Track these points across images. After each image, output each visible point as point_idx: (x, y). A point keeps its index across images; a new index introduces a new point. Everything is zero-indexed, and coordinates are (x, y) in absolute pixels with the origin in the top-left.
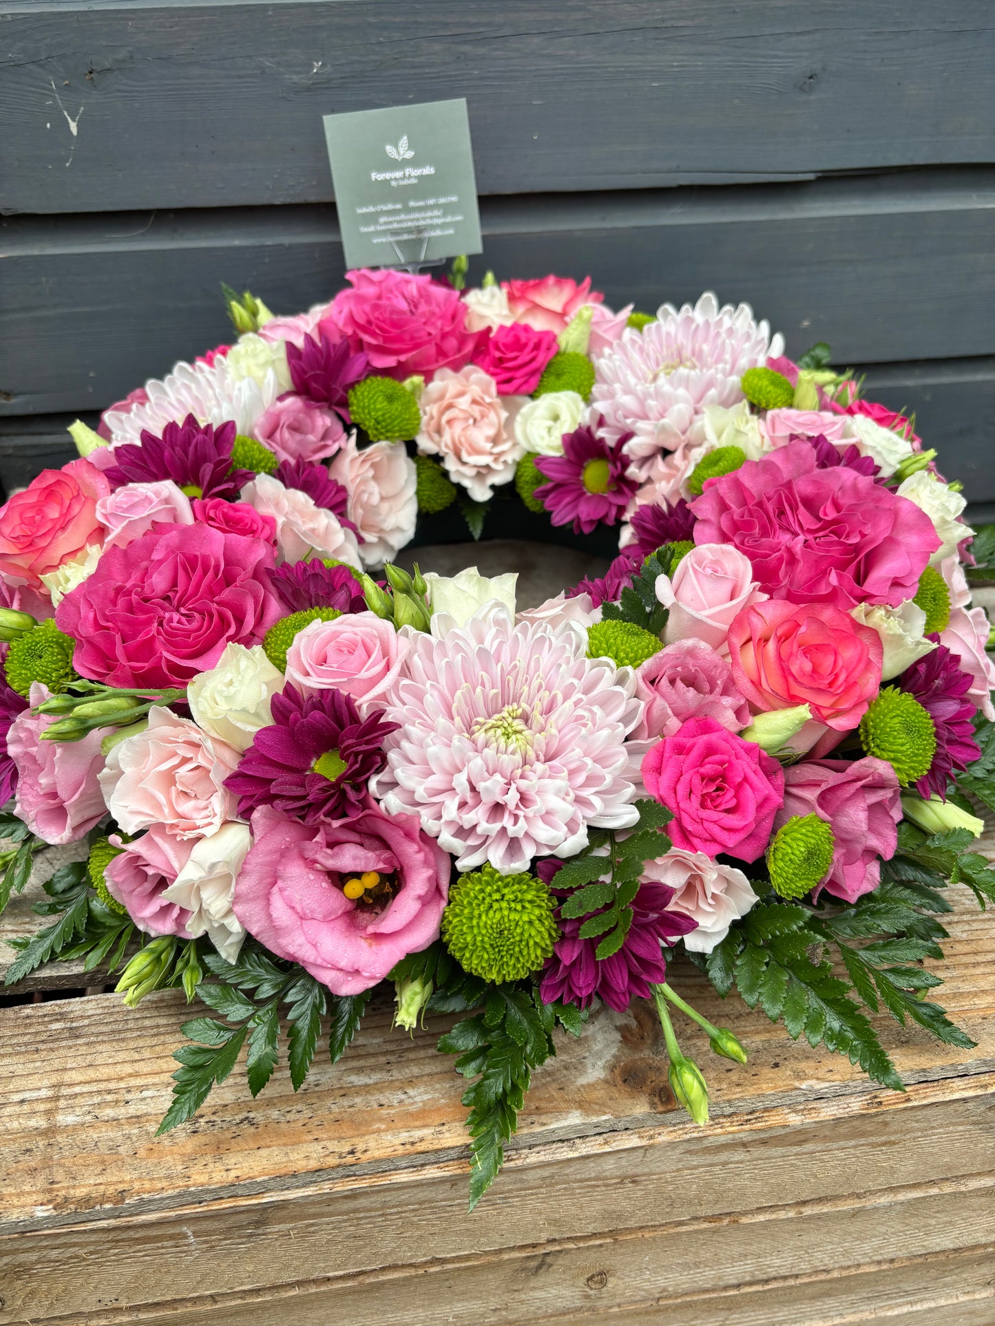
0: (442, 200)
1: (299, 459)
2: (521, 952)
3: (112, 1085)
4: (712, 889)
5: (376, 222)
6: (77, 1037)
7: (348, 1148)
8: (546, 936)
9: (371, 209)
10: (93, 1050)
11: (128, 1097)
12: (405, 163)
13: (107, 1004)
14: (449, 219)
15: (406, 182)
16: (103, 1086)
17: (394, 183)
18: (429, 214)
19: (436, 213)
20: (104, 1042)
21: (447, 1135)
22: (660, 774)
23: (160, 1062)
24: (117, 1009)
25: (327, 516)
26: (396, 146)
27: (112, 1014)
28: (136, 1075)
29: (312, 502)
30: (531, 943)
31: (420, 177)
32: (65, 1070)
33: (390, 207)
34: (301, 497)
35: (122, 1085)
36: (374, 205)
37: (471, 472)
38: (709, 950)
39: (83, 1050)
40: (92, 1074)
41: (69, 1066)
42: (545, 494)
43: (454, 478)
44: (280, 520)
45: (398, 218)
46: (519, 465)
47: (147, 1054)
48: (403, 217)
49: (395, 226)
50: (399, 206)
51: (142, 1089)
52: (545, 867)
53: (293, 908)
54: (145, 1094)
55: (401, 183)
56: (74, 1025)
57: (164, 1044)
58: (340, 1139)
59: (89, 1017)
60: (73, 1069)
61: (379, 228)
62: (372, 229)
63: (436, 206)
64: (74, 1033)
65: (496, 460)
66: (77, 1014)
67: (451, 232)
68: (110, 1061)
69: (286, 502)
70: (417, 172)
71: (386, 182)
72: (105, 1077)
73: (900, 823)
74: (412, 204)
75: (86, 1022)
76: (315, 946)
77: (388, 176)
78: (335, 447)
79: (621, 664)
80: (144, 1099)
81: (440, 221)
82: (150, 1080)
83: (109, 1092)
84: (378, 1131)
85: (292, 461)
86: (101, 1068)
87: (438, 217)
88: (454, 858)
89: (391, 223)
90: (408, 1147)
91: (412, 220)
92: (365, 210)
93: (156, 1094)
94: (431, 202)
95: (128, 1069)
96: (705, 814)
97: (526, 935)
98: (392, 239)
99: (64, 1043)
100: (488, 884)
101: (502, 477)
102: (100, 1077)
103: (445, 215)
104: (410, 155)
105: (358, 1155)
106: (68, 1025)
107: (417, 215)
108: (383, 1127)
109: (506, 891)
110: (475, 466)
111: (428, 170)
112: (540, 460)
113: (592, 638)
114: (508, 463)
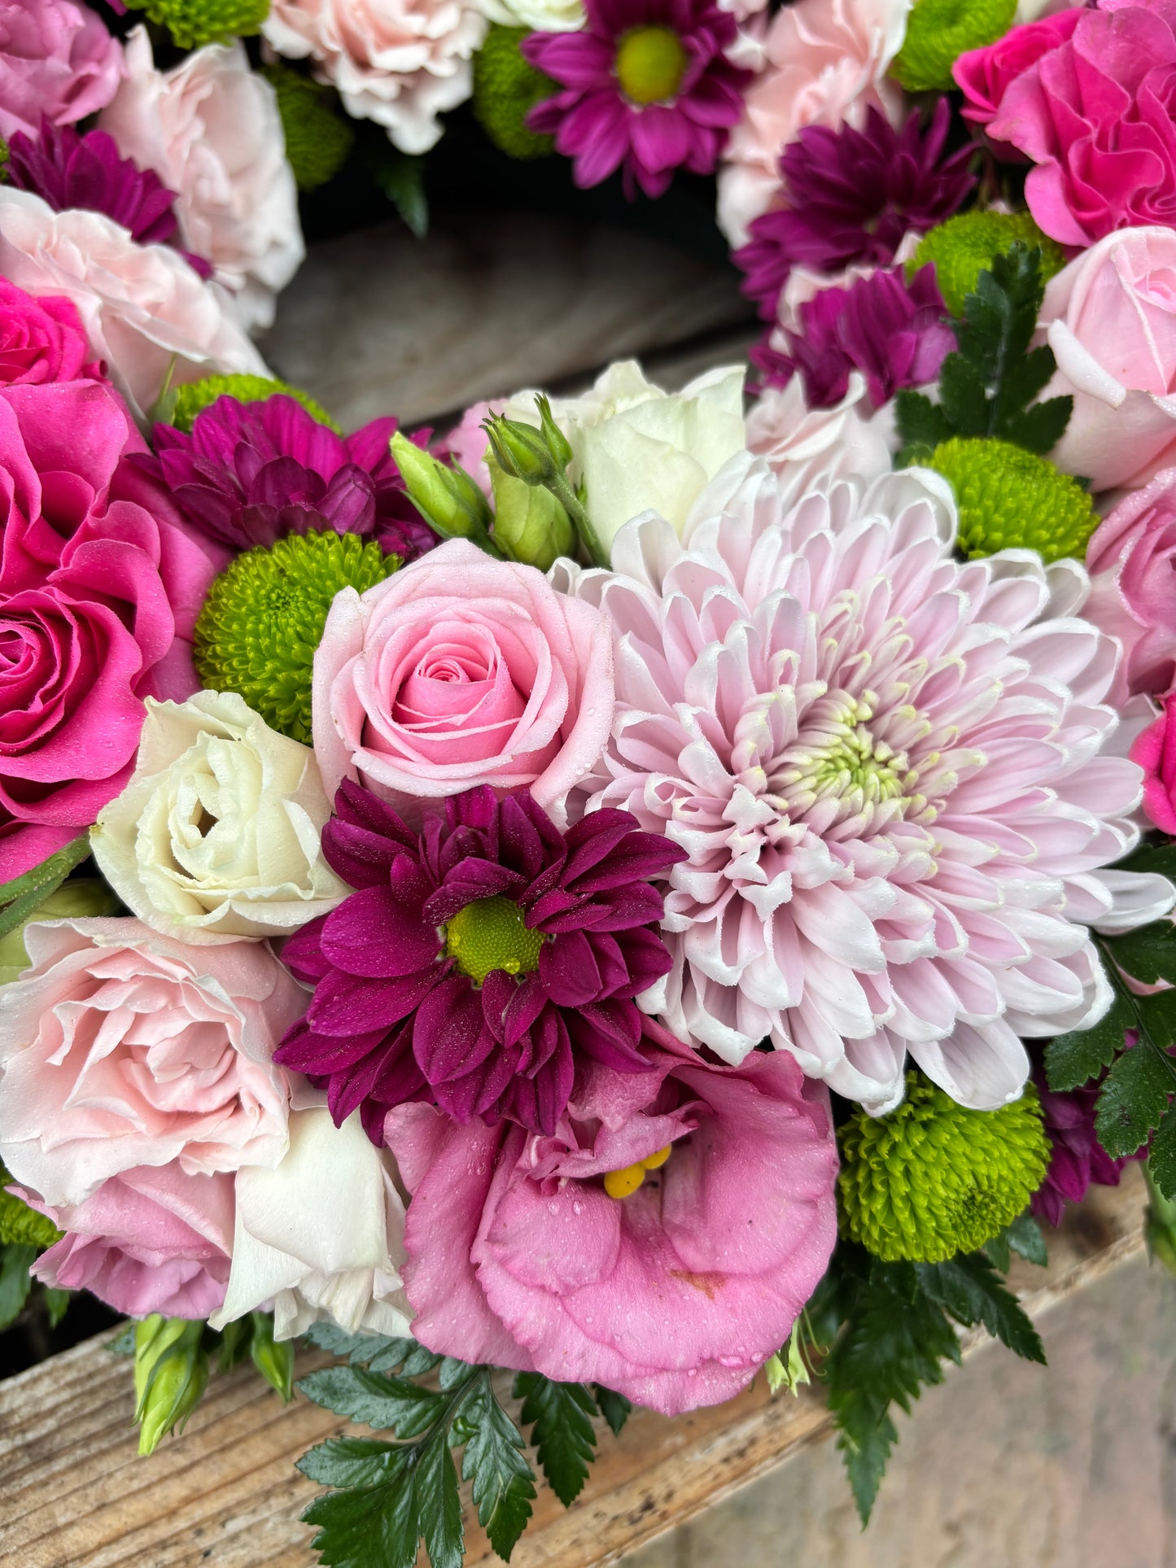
1: (44, 122)
3: (163, 1531)
6: (49, 1458)
7: (636, 1503)
10: (93, 1476)
11: (204, 1543)
13: (70, 1376)
16: (145, 1538)
20: (103, 1453)
21: (790, 1417)
23: (234, 1456)
24: (97, 1381)
25: (164, 259)
27: (92, 1392)
28: (197, 1496)
29: (125, 235)
32: (56, 1531)
34: (95, 223)
35: (181, 1523)
37: (387, 88)
39: (73, 1480)
40: (112, 1522)
41: (61, 1521)
42: (553, 117)
43: (356, 108)
44: (89, 308)
46: (479, 55)
47: (198, 1450)
51: (223, 1517)
53: (542, 1288)
54: (233, 1526)
56: (30, 1436)
57: (220, 1419)
58: (617, 1489)
59: (52, 1411)
60: (70, 1525)
64: (39, 1454)
65: (434, 54)
66: (26, 1412)
68: (136, 1485)
69: (75, 251)
72: (140, 1519)
75: (51, 1424)
76: (612, 1345)
78: (111, 75)
79: (1050, 556)
80: (234, 1538)
82: (230, 1497)
83: (163, 1545)
84: (675, 1452)
85: (32, 133)
86: (124, 1506)
90: (736, 1462)
93: (252, 1520)
95: (176, 1490)
99: (28, 1480)
101: (451, 91)
102: (132, 1522)
105: (661, 1506)
106: (19, 1441)
108: (680, 1440)
110: (394, 73)
112: (533, 43)
113: (961, 500)
114: (456, 57)
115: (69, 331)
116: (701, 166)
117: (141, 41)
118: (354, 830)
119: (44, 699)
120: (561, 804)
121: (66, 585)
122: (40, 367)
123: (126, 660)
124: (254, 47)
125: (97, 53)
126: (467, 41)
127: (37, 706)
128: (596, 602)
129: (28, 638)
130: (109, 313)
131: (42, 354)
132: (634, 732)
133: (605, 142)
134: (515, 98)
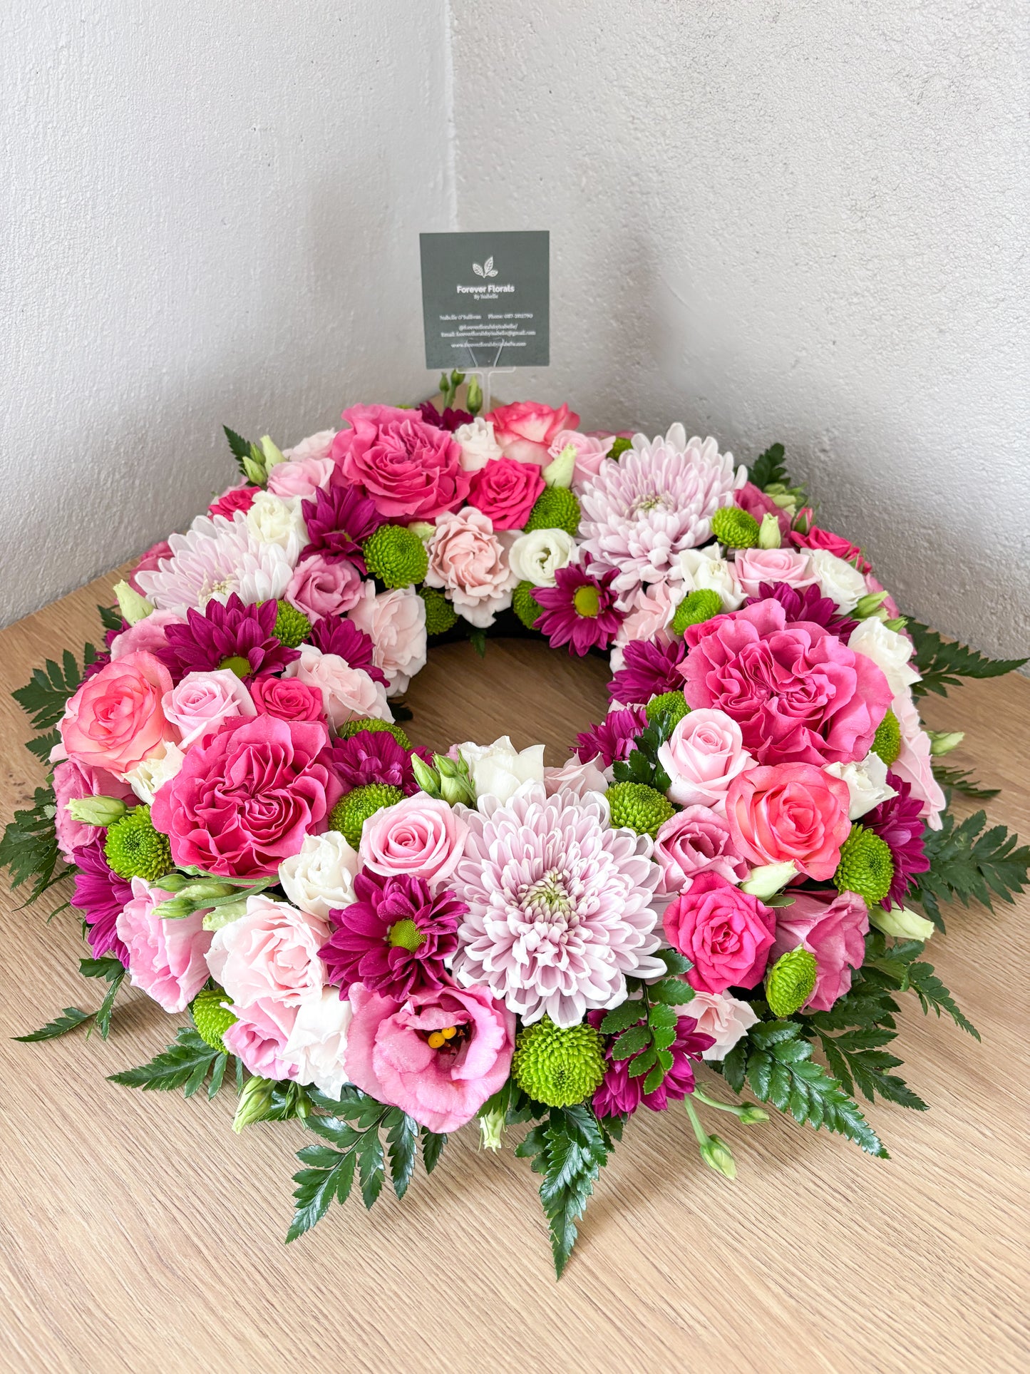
0: (518, 316)
1: (327, 615)
2: (579, 1087)
4: (724, 1016)
5: (456, 329)
8: (598, 1070)
9: (454, 317)
12: (486, 281)
14: (523, 333)
15: (488, 297)
17: (476, 297)
18: (505, 326)
19: (511, 326)
22: (678, 928)
25: (360, 674)
26: (482, 265)
29: (347, 664)
30: (588, 1079)
31: (499, 294)
33: (470, 317)
36: (457, 314)
37: (472, 603)
38: (722, 1058)
43: (458, 610)
44: (327, 693)
45: (476, 327)
46: (514, 591)
48: (481, 327)
49: (473, 333)
50: (478, 317)
52: (595, 1018)
55: (483, 297)
61: (458, 334)
62: (452, 335)
63: (513, 321)
65: (495, 590)
67: (523, 344)
69: (327, 671)
70: (500, 289)
71: (470, 295)
73: (867, 935)
74: (491, 316)
77: (472, 290)
78: (356, 598)
79: (640, 832)
81: (514, 334)
85: (322, 620)
87: (513, 330)
88: (518, 1016)
89: (470, 331)
91: (489, 330)
92: (447, 318)
94: (509, 316)
96: (716, 960)
97: (583, 1075)
98: (467, 345)
100: (549, 1035)
101: (501, 604)
103: (519, 329)
104: (494, 273)
107: (493, 327)
109: (563, 1040)
110: (477, 597)
111: (509, 289)
112: (536, 591)
113: (613, 806)
114: (504, 591)
115: (318, 702)
116: (603, 647)
117: (371, 585)
118: (364, 878)
119: (276, 827)
120: (435, 886)
121: (294, 791)
122: (304, 715)
123: (308, 818)
124: (420, 588)
125: (355, 587)
126: (513, 584)
127: (273, 829)
128: (466, 821)
129: (276, 806)
130: (333, 696)
131: (306, 709)
132: (464, 868)
133: (564, 631)
134: (529, 608)
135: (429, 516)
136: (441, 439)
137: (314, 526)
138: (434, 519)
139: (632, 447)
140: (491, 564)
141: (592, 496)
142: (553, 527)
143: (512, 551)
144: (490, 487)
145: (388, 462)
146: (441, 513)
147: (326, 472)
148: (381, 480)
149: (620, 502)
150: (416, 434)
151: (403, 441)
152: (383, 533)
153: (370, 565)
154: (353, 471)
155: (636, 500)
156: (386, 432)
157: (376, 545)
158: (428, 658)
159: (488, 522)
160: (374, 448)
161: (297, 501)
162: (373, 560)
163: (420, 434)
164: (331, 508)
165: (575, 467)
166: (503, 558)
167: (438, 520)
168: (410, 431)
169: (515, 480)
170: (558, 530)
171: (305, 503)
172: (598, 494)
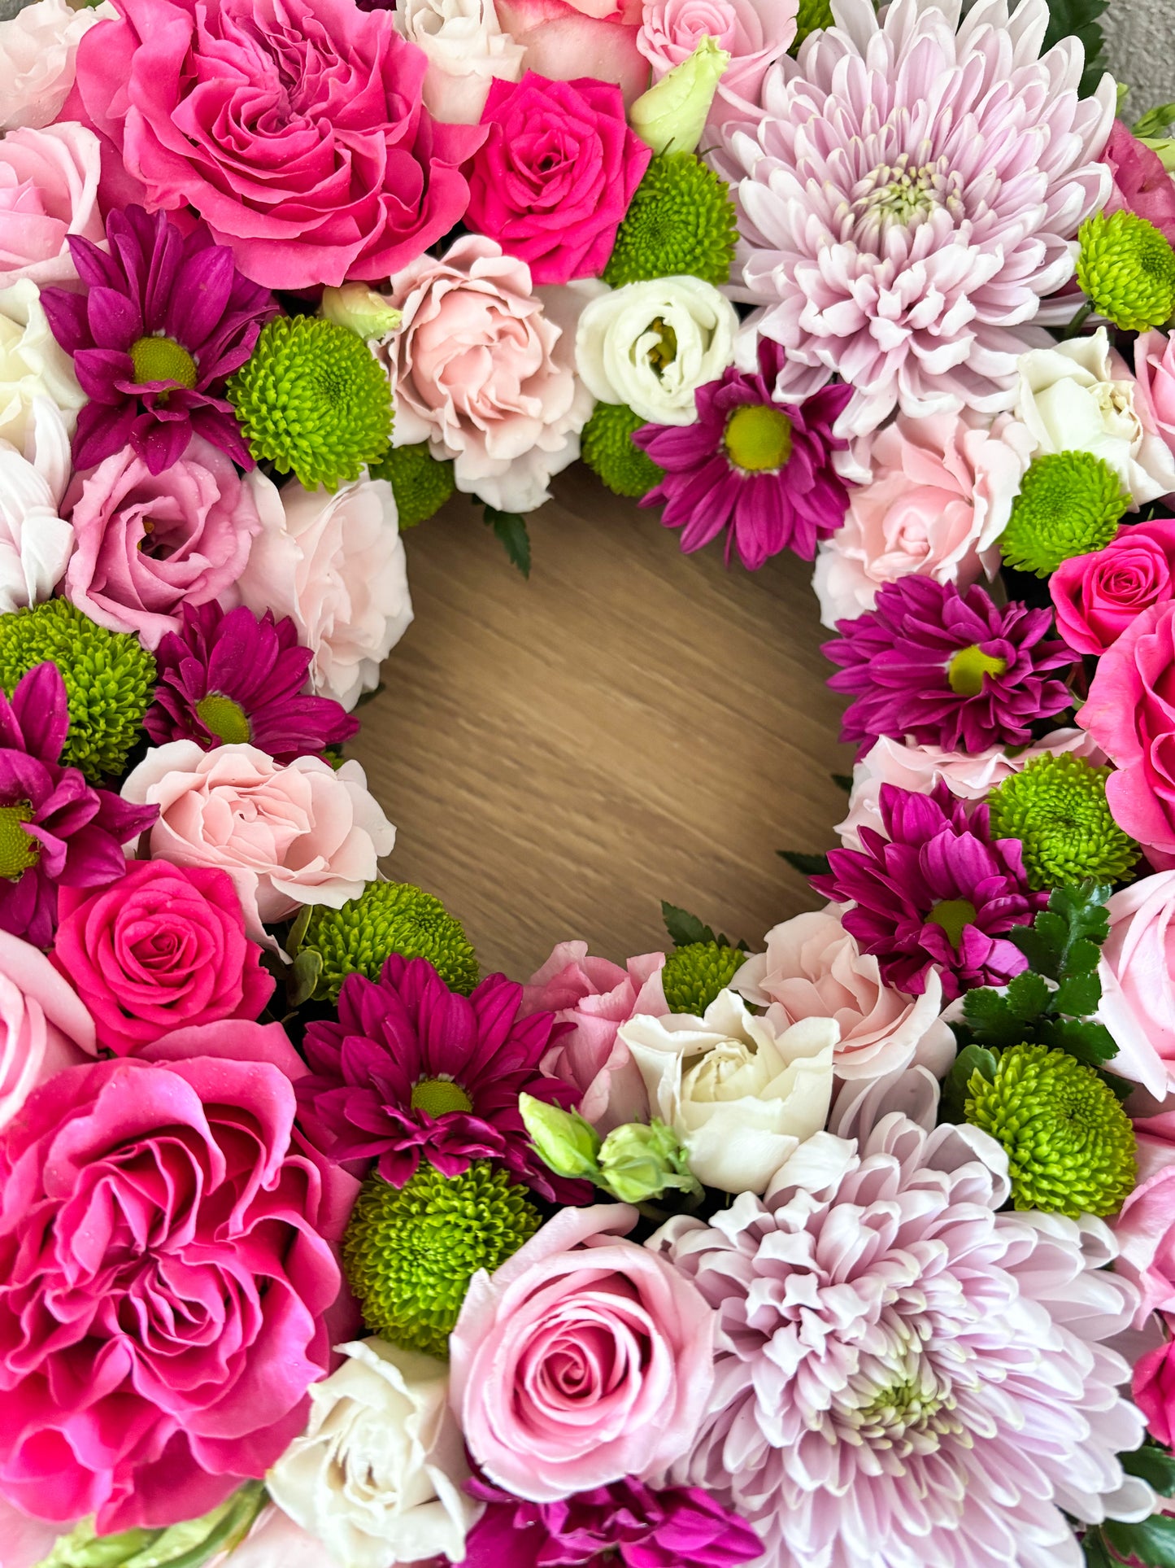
117: (269, 493)
124: (379, 462)
125: (231, 506)
126: (583, 412)
133: (710, 512)
134: (622, 458)
135: (375, 273)
136: (369, 33)
137: (91, 365)
138: (387, 280)
139: (833, 24)
140: (530, 369)
141: (765, 180)
142: (678, 272)
143: (580, 336)
144: (511, 167)
145: (244, 131)
146: (406, 260)
147: (82, 176)
148: (236, 186)
149: (833, 192)
150: (295, 22)
151: (266, 47)
152: (276, 352)
153: (258, 446)
154: (155, 163)
155: (866, 184)
156: (215, 27)
157: (263, 390)
158: (415, 607)
159: (519, 271)
160: (198, 90)
161: (27, 295)
162: (264, 431)
163: (308, 23)
164: (123, 299)
165: (718, 98)
166: (562, 352)
167: (397, 279)
168: (281, 17)
169: (573, 145)
170: (690, 281)
171: (53, 297)
172: (782, 177)
